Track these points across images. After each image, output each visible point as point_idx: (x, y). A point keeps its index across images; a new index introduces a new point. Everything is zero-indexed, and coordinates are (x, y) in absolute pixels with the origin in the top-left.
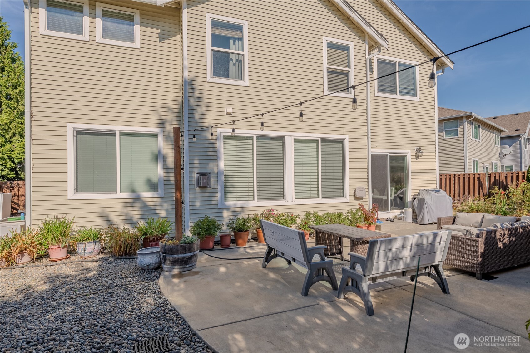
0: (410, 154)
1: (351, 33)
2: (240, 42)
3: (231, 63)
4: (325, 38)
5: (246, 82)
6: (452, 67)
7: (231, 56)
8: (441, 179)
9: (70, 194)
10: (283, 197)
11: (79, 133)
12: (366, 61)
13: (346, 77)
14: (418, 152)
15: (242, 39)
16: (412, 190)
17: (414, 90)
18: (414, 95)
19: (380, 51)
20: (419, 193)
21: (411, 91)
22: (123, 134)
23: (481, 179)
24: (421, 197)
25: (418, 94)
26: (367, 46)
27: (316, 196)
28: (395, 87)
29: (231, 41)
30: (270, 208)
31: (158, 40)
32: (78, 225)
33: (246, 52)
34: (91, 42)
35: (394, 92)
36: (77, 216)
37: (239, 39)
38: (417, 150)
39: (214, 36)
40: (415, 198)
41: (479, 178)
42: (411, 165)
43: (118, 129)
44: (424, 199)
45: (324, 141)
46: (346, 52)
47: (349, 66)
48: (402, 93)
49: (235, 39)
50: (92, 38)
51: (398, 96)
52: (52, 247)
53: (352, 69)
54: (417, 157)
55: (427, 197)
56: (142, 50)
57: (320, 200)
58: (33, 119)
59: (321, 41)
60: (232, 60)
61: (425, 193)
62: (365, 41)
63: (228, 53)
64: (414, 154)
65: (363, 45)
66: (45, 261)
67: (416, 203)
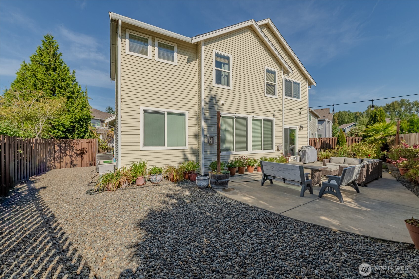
0: (298, 128)
1: (276, 65)
2: (227, 66)
3: (223, 77)
4: (265, 67)
5: (231, 88)
6: (315, 85)
7: (223, 73)
8: (309, 140)
9: (142, 147)
10: (246, 150)
11: (146, 112)
12: (283, 80)
13: (273, 87)
14: (301, 127)
15: (228, 64)
16: (298, 146)
17: (299, 95)
18: (299, 98)
19: (288, 75)
20: (302, 148)
21: (298, 96)
22: (168, 113)
23: (315, 141)
24: (304, 150)
25: (301, 98)
26: (283, 72)
27: (260, 149)
28: (292, 94)
29: (223, 65)
30: (242, 155)
31: (187, 61)
32: (151, 164)
33: (231, 71)
34: (152, 60)
35: (291, 96)
36: (149, 159)
37: (226, 64)
38: (301, 126)
39: (217, 62)
40: (300, 151)
41: (314, 140)
42: (298, 133)
43: (166, 110)
44: (306, 151)
45: (265, 120)
46: (273, 75)
47: (275, 82)
48: (295, 97)
49: (224, 64)
50: (154, 58)
51: (293, 99)
52: (140, 177)
53: (277, 84)
54: (300, 130)
55: (307, 150)
56: (178, 66)
57: (263, 151)
58: (122, 103)
59: (264, 68)
60: (223, 75)
61: (305, 148)
62: (282, 70)
63: (221, 71)
64: (299, 128)
65: (281, 72)
66: (135, 186)
67: (301, 153)
